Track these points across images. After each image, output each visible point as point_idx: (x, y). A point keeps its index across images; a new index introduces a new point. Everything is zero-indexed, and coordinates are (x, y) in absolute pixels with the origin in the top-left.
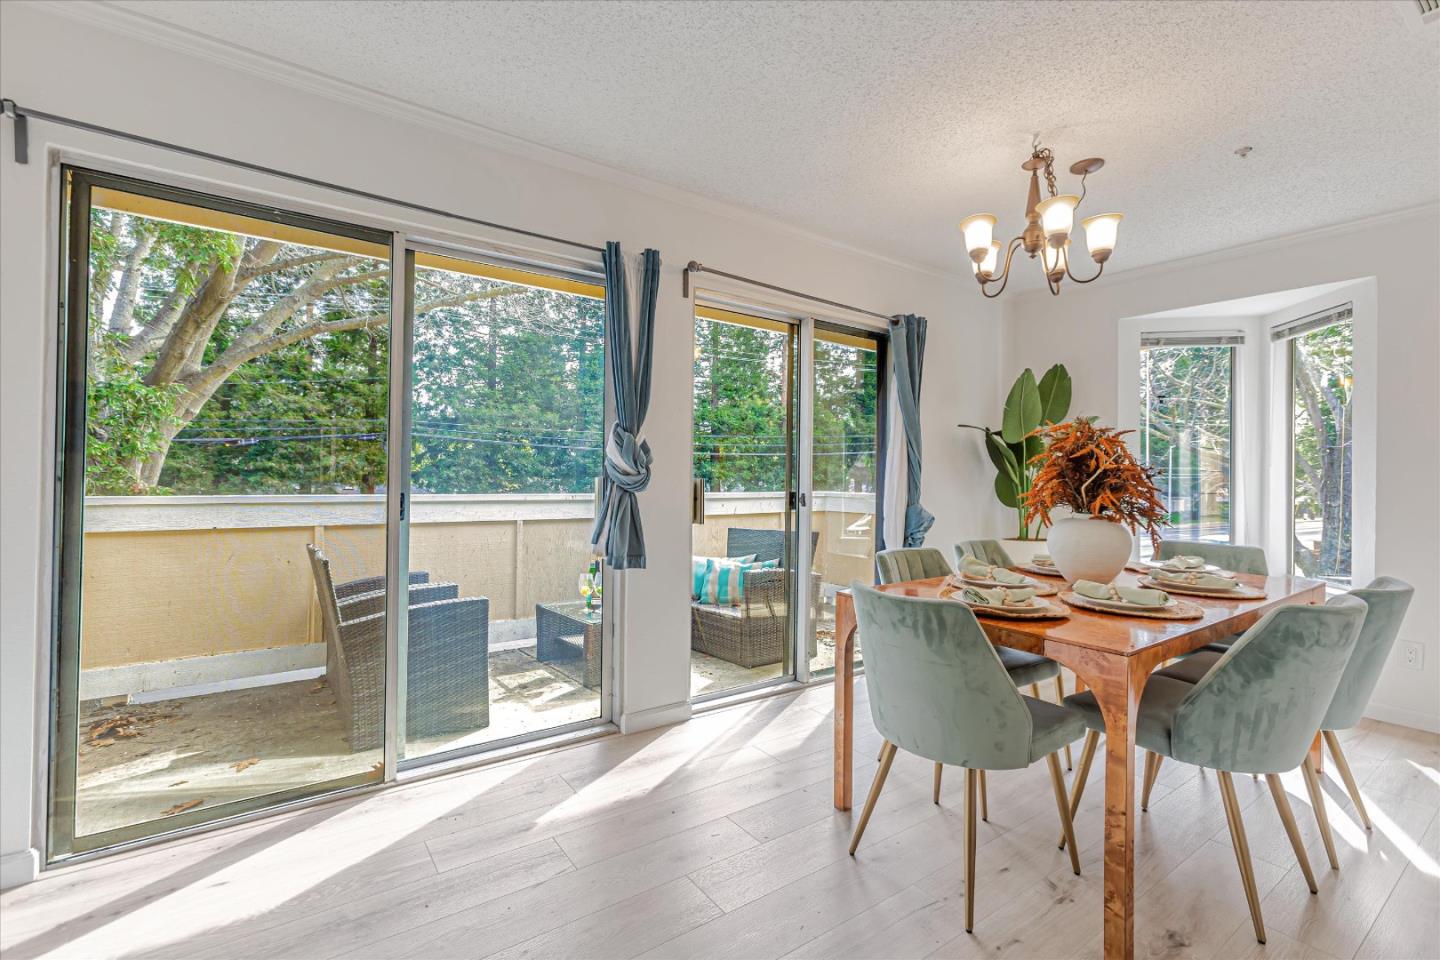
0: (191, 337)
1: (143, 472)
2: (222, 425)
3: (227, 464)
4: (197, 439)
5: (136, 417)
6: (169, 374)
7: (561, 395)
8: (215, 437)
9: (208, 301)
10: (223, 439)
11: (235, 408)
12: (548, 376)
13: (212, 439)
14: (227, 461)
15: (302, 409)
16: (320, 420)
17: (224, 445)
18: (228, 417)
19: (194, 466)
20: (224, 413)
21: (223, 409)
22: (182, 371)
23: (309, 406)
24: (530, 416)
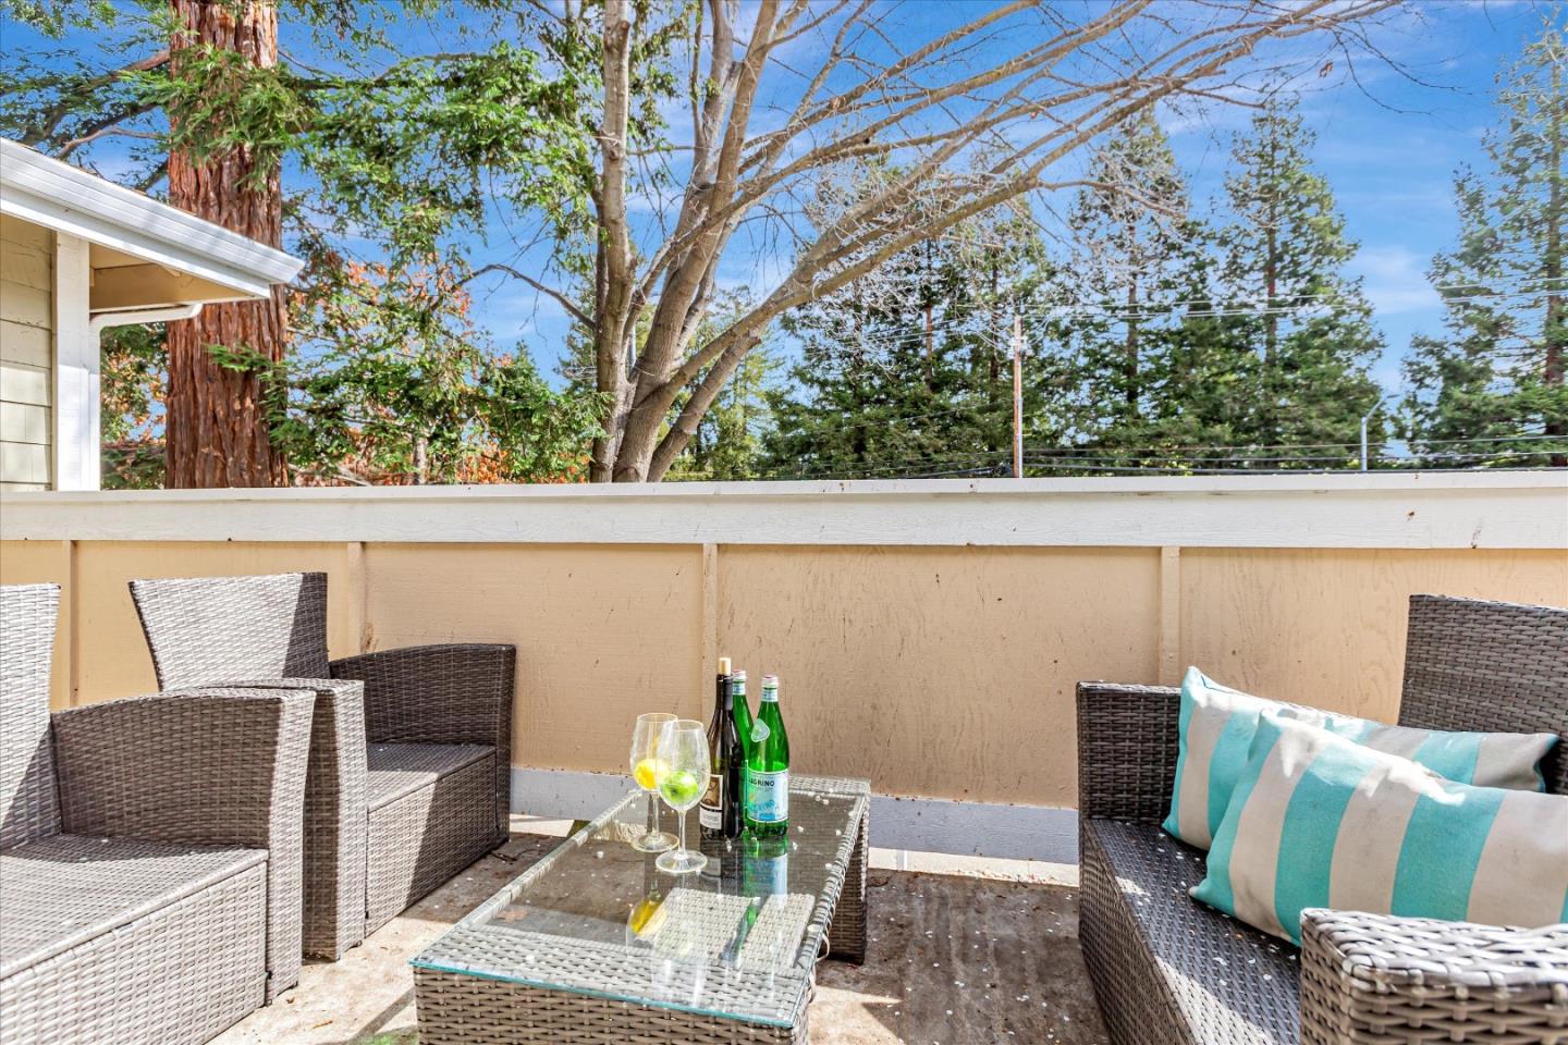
7: (1235, 399)
12: (1216, 375)
15: (920, 446)
16: (934, 456)
23: (925, 441)
24: (1186, 432)
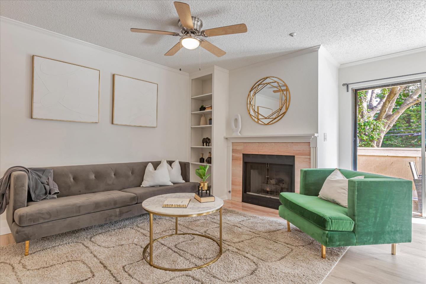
0: (388, 105)
1: (376, 144)
2: (407, 129)
3: (409, 143)
4: (399, 134)
5: (374, 129)
6: (382, 117)
8: (405, 133)
9: (392, 94)
10: (408, 134)
11: (412, 122)
13: (404, 134)
14: (410, 142)
17: (408, 136)
18: (410, 126)
19: (397, 143)
20: (407, 124)
21: (407, 123)
22: (386, 115)
